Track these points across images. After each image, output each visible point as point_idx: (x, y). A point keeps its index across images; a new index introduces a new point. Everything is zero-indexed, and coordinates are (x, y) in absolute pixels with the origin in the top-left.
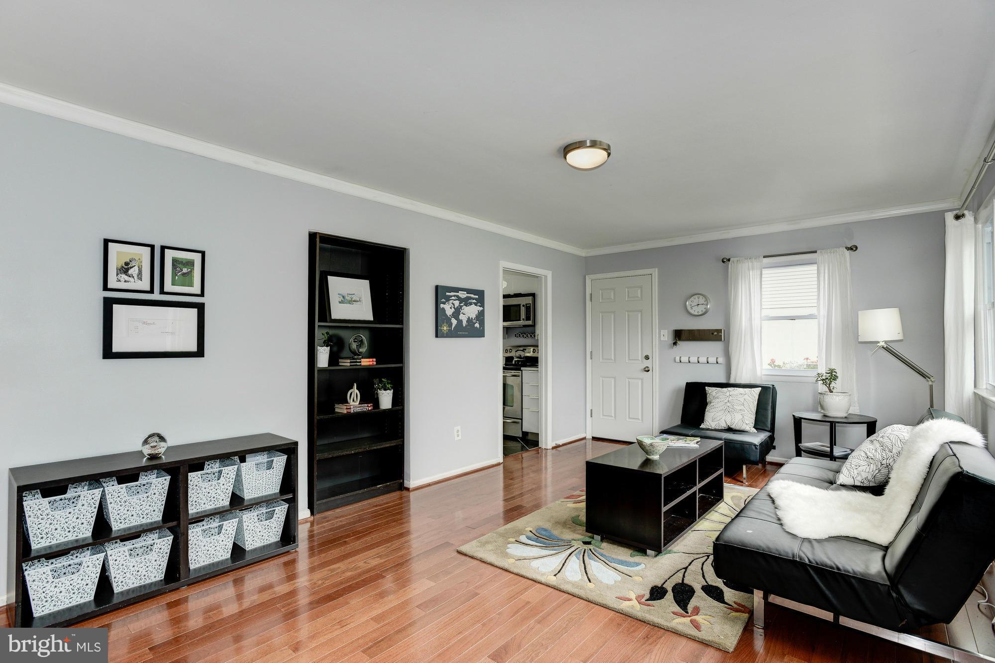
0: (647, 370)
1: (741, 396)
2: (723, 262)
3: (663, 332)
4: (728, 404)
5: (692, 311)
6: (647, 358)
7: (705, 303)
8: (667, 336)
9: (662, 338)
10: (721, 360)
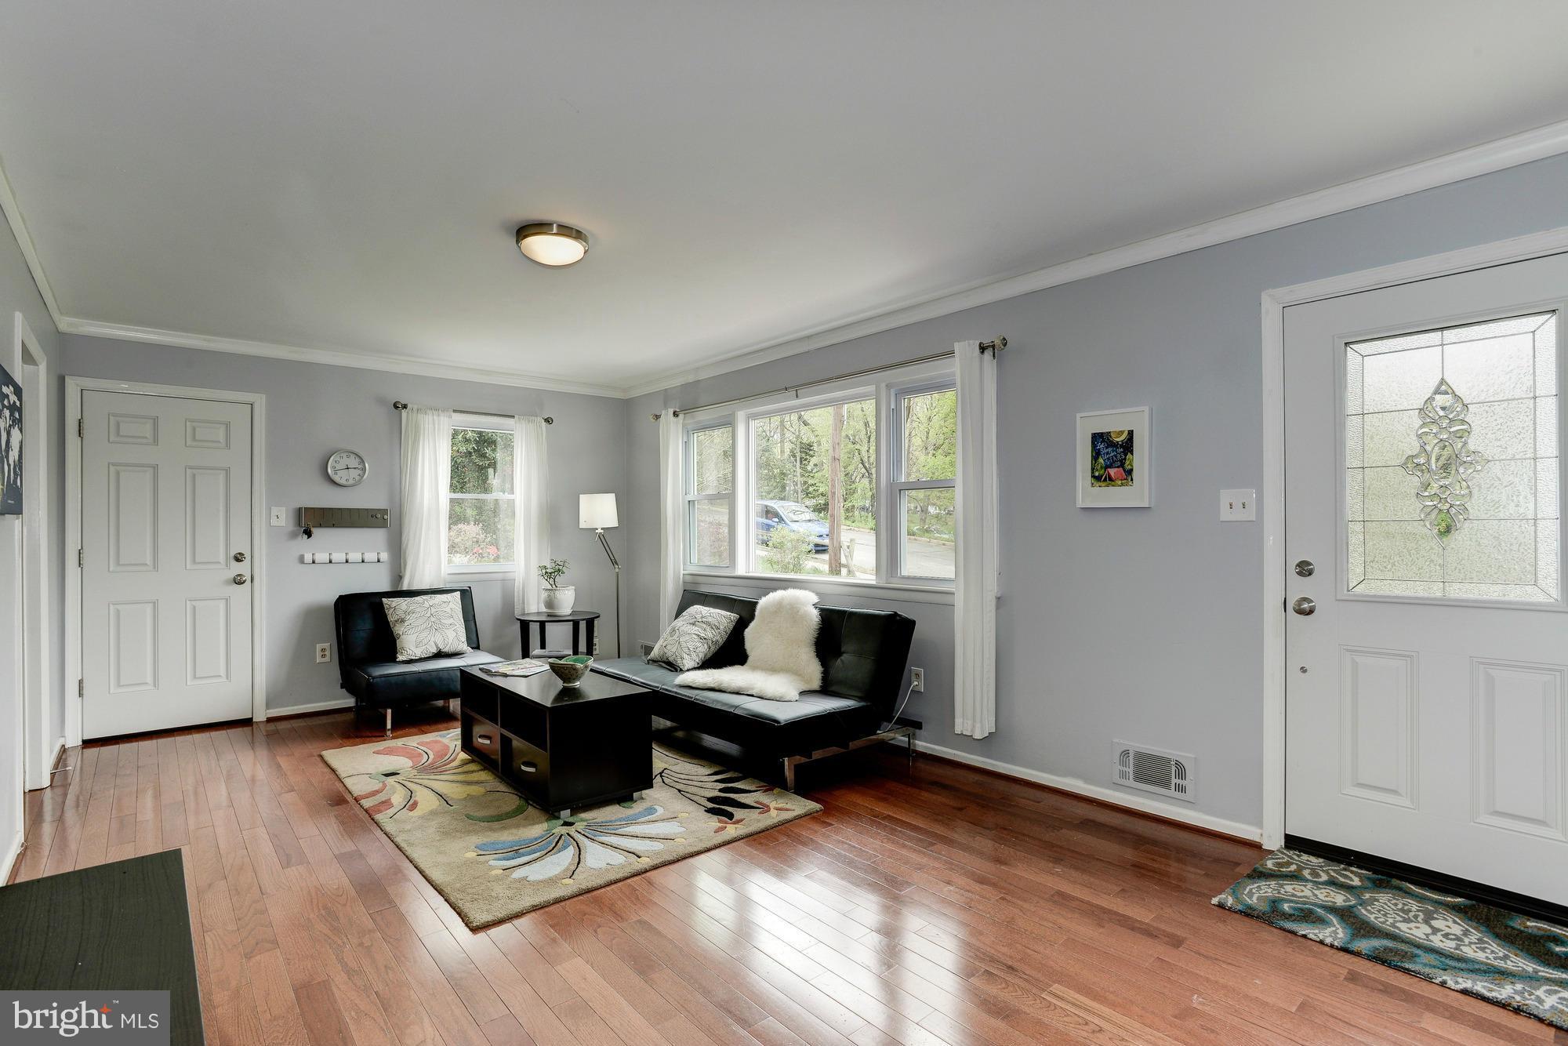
0: (238, 581)
1: (445, 605)
2: (396, 406)
3: (275, 511)
4: (433, 619)
5: (336, 478)
6: (239, 558)
7: (360, 467)
8: (283, 518)
9: (274, 522)
10: (384, 556)
